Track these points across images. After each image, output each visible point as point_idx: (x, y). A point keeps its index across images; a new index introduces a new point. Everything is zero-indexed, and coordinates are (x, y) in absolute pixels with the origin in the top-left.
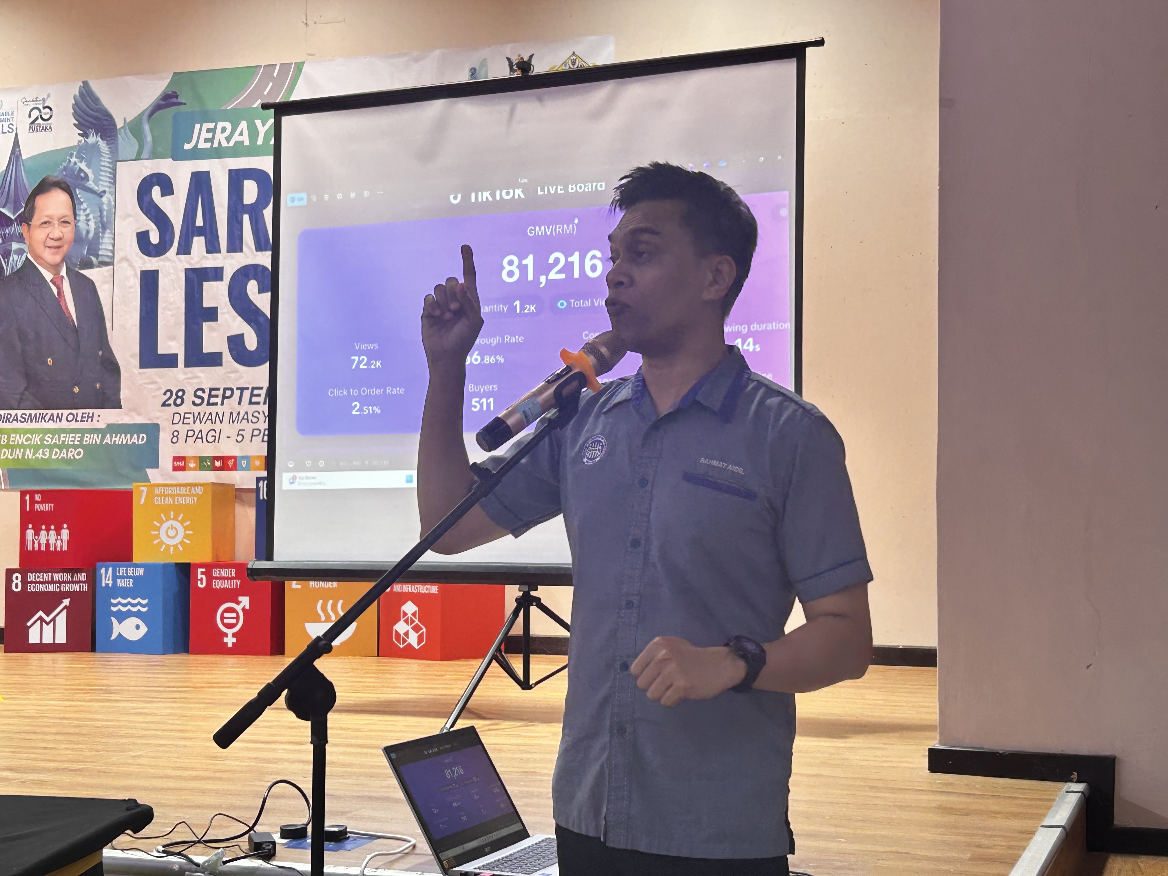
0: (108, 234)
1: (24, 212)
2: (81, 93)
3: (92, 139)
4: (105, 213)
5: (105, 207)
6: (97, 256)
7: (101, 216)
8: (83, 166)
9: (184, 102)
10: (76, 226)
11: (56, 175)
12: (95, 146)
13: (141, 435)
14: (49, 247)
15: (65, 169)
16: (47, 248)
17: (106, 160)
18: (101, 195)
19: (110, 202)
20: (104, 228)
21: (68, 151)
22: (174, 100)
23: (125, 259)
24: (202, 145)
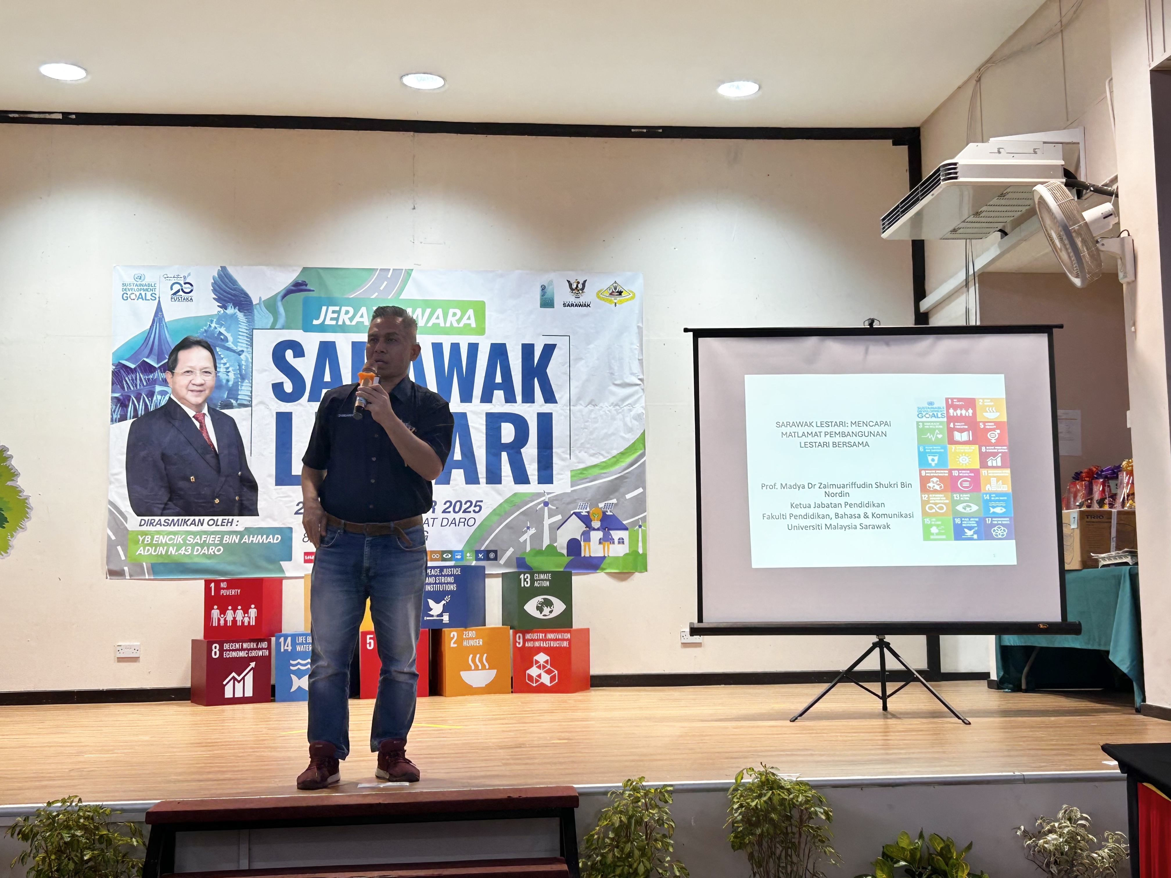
0: (246, 383)
1: (167, 362)
2: (219, 275)
3: (231, 310)
4: (243, 367)
5: (243, 363)
6: (237, 399)
7: (240, 369)
8: (223, 330)
9: (312, 289)
10: (217, 376)
11: (196, 335)
12: (233, 316)
13: (276, 536)
14: (192, 391)
15: (206, 331)
16: (190, 392)
17: (243, 327)
18: (240, 353)
19: (247, 358)
20: (243, 378)
21: (210, 318)
22: (304, 287)
23: (261, 403)
24: (328, 322)
